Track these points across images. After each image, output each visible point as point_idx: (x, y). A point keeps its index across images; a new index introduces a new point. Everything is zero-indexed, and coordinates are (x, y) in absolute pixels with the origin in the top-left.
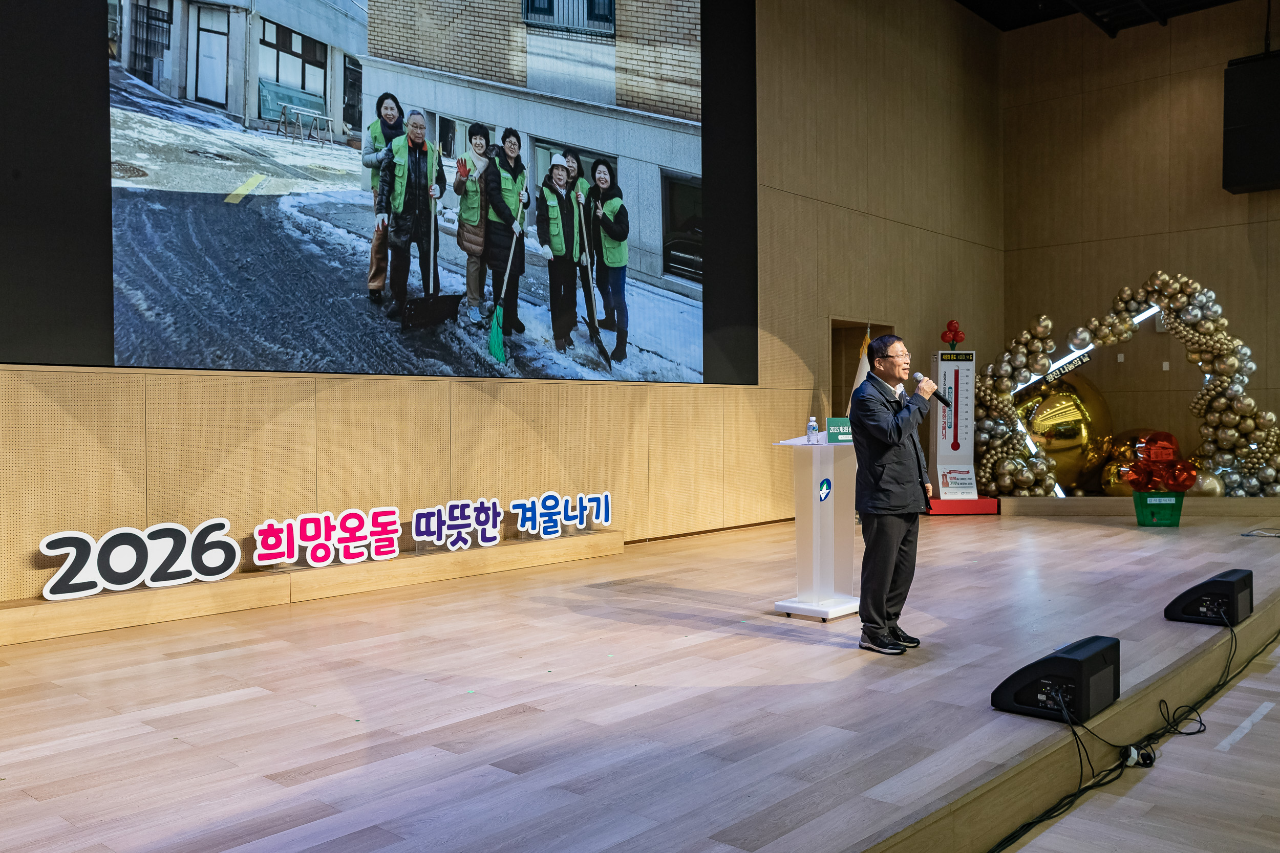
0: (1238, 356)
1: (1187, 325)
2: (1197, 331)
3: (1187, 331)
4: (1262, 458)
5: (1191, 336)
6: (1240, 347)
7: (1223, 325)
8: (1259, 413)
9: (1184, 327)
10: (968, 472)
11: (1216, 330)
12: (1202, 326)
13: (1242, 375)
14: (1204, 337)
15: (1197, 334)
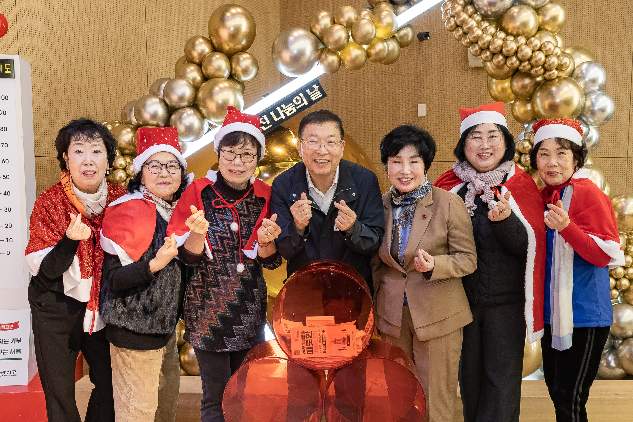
0: (581, 84)
1: (485, 17)
2: (503, 29)
3: (484, 31)
4: (615, 288)
5: (488, 38)
6: (585, 66)
7: (554, 19)
8: (614, 200)
9: (478, 23)
10: (16, 325)
11: (540, 29)
12: (513, 18)
13: (587, 125)
14: (516, 41)
15: (502, 35)
